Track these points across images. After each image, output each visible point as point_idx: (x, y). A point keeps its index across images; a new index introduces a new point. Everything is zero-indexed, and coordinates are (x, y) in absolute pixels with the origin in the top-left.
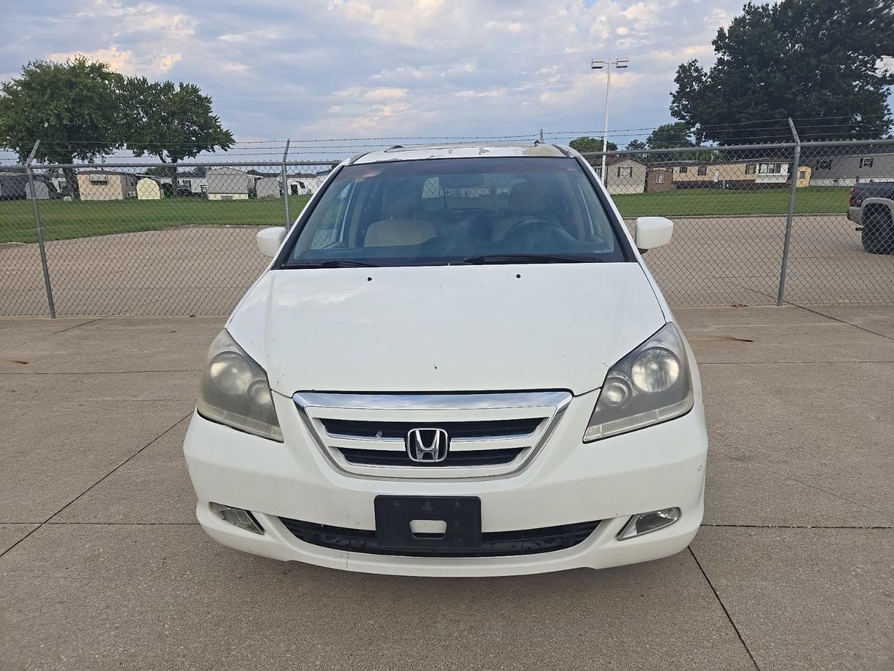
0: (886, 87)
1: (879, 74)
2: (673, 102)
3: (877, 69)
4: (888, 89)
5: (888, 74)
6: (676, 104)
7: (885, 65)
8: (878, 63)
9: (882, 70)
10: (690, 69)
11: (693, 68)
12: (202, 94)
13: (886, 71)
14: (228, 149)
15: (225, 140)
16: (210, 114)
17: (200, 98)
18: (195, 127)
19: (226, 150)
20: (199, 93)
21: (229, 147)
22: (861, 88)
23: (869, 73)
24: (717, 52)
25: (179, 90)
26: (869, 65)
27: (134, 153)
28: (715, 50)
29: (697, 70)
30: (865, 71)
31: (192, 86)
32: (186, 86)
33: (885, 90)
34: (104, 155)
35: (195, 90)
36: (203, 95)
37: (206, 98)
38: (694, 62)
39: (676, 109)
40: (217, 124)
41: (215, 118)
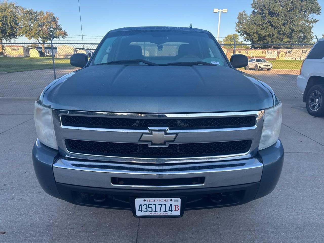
1: (310, 20)
2: (236, 26)
3: (309, 17)
4: (313, 25)
5: (313, 20)
7: (312, 16)
8: (310, 15)
10: (243, 14)
12: (55, 16)
13: (312, 18)
15: (65, 34)
16: (58, 24)
18: (52, 29)
19: (64, 38)
22: (303, 24)
23: (306, 19)
25: (46, 14)
26: (306, 16)
27: (28, 39)
28: (252, 8)
29: (245, 15)
31: (51, 13)
32: (49, 13)
33: (311, 25)
34: (15, 39)
35: (52, 15)
37: (56, 18)
38: (244, 12)
39: (237, 29)
40: (61, 28)
41: (59, 26)
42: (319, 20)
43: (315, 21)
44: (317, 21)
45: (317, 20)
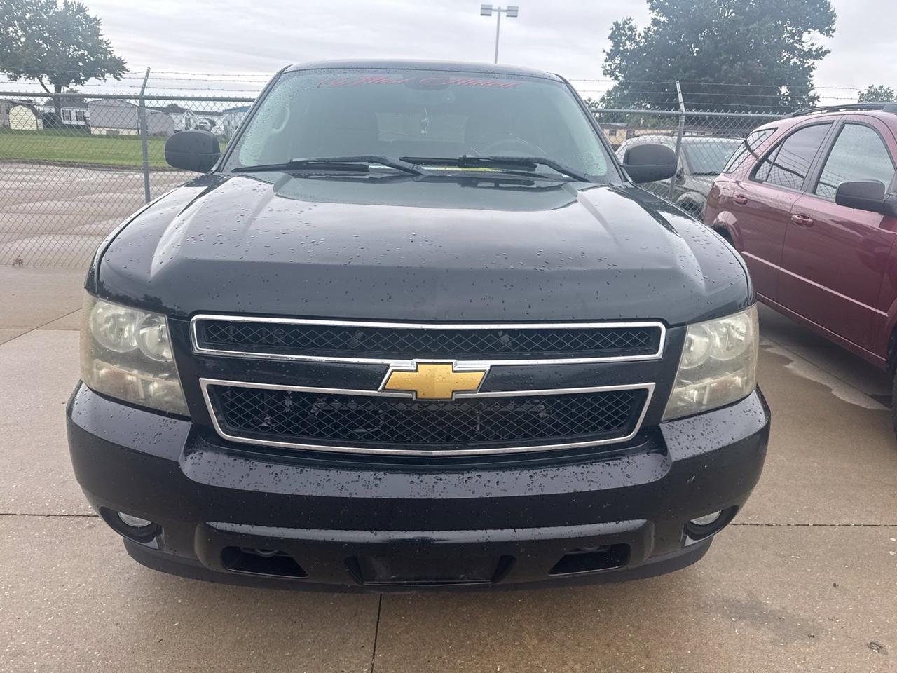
0: (811, 61)
1: (806, 48)
2: (606, 61)
3: (803, 42)
4: (813, 64)
5: (814, 49)
6: (608, 63)
7: (812, 39)
8: (806, 36)
9: (809, 43)
10: (624, 27)
11: (627, 26)
12: (91, 13)
13: (812, 45)
14: (121, 79)
15: (117, 68)
16: (100, 38)
17: (87, 17)
18: (83, 52)
19: (118, 79)
20: (87, 13)
21: (121, 76)
22: (789, 60)
23: (797, 45)
24: (651, 11)
25: (63, 7)
26: (796, 38)
27: (8, 76)
28: (650, 9)
29: (631, 29)
30: (793, 42)
31: (79, 5)
32: (72, 4)
33: (810, 64)
35: (82, 9)
36: (92, 16)
37: (95, 19)
38: (629, 20)
39: (609, 68)
40: (109, 49)
41: (105, 42)
42: (829, 52)
43: (820, 54)
44: (827, 52)
45: (825, 51)
